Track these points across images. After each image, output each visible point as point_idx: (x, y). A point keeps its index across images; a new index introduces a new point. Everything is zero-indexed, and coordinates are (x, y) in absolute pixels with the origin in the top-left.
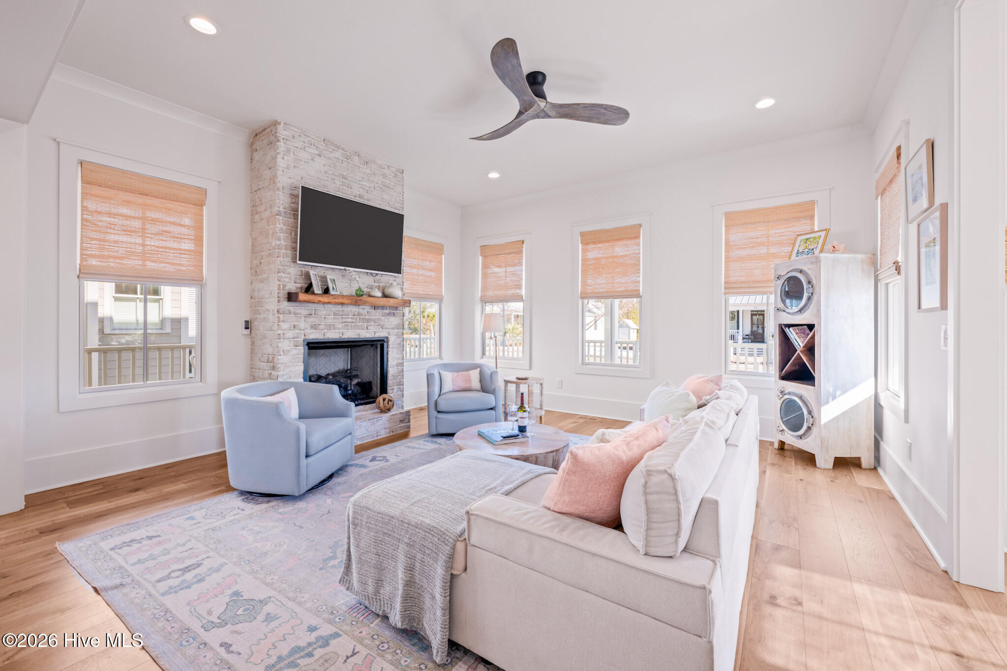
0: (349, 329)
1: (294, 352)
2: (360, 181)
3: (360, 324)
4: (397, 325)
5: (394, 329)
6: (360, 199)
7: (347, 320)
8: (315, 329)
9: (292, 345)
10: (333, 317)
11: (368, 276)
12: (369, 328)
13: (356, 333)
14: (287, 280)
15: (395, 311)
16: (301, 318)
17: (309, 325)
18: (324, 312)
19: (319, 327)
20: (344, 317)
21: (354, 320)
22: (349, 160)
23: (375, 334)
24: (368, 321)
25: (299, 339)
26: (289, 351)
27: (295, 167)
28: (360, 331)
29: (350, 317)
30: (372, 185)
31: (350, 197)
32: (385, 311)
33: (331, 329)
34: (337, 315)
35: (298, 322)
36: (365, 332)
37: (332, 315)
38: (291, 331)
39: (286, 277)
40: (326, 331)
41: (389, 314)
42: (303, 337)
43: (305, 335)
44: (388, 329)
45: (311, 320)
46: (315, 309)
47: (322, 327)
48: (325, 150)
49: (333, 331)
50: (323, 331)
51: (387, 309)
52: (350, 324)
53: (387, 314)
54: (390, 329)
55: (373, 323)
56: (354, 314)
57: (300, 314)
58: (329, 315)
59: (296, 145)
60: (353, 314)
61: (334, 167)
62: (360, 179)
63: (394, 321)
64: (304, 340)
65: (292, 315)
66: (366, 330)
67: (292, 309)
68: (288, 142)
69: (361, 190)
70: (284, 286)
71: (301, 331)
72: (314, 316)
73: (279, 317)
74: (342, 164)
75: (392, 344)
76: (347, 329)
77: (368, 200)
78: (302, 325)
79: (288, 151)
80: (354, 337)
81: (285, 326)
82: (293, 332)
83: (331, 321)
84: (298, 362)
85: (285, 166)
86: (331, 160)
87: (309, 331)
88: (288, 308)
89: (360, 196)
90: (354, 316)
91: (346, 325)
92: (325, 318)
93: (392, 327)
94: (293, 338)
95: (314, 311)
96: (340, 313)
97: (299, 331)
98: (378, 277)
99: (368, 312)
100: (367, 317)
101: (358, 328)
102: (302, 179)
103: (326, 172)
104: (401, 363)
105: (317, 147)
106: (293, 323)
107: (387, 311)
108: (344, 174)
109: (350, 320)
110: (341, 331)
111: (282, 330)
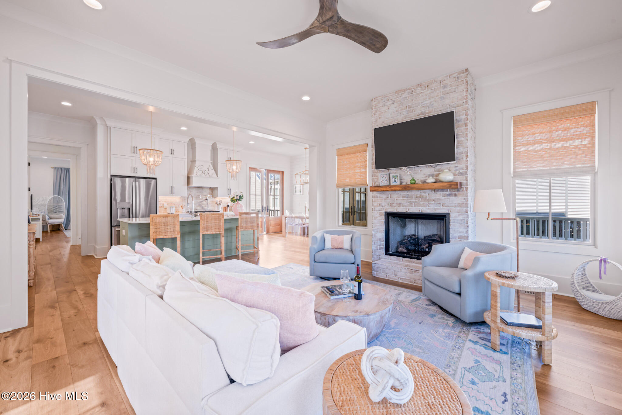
0: (413, 207)
1: (380, 218)
2: (422, 103)
3: (422, 203)
4: (459, 204)
5: (456, 207)
6: (421, 116)
7: (411, 200)
8: (391, 206)
9: (378, 214)
10: (401, 198)
11: (429, 168)
12: (430, 205)
13: (419, 209)
14: (376, 180)
15: (457, 192)
16: (383, 200)
17: (387, 204)
18: (396, 196)
19: (393, 205)
20: (409, 198)
21: (417, 201)
22: (413, 94)
23: (435, 210)
24: (429, 200)
25: (382, 212)
26: (377, 217)
27: (379, 118)
28: (422, 208)
29: (414, 198)
30: (433, 100)
31: (413, 118)
32: (445, 193)
33: (400, 206)
34: (404, 197)
35: (381, 202)
36: (426, 209)
37: (401, 197)
38: (377, 207)
39: (375, 179)
40: (397, 207)
41: (450, 195)
42: (384, 210)
43: (385, 210)
44: (449, 207)
45: (388, 201)
46: (390, 195)
47: (394, 205)
48: (396, 98)
49: (401, 207)
50: (396, 207)
51: (447, 191)
52: (414, 203)
53: (447, 195)
54: (451, 206)
55: (433, 202)
56: (417, 196)
57: (382, 198)
58: (399, 198)
59: (380, 106)
60: (415, 196)
61: (402, 105)
62: (422, 101)
63: (456, 200)
64: (386, 212)
65: (379, 198)
66: (427, 208)
67: (378, 195)
68: (376, 107)
69: (423, 108)
70: (375, 183)
71: (383, 207)
72: (390, 198)
73: (372, 200)
74: (408, 99)
75: (454, 219)
76: (412, 207)
77: (429, 113)
78: (383, 204)
79: (376, 111)
80: (417, 212)
81: (375, 204)
82: (379, 207)
83: (400, 201)
84: (382, 224)
85: (375, 120)
86: (401, 101)
87: (387, 207)
88: (377, 195)
89: (422, 113)
90: (416, 197)
91: (410, 204)
92: (396, 199)
93: (453, 205)
94: (379, 211)
95: (390, 196)
96: (407, 196)
97: (382, 207)
98: (438, 167)
99: (428, 194)
100: (427, 198)
101: (420, 206)
102: (383, 122)
103: (397, 111)
104: (465, 236)
105: (391, 99)
106: (379, 203)
107: (448, 193)
108: (409, 105)
109: (414, 200)
110: (407, 207)
111: (374, 206)
